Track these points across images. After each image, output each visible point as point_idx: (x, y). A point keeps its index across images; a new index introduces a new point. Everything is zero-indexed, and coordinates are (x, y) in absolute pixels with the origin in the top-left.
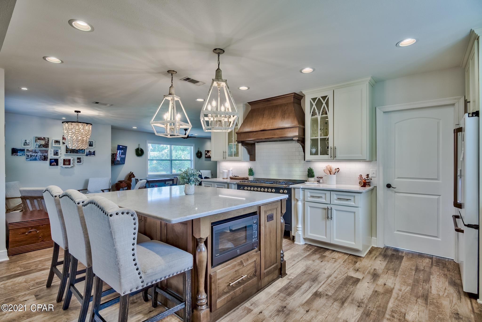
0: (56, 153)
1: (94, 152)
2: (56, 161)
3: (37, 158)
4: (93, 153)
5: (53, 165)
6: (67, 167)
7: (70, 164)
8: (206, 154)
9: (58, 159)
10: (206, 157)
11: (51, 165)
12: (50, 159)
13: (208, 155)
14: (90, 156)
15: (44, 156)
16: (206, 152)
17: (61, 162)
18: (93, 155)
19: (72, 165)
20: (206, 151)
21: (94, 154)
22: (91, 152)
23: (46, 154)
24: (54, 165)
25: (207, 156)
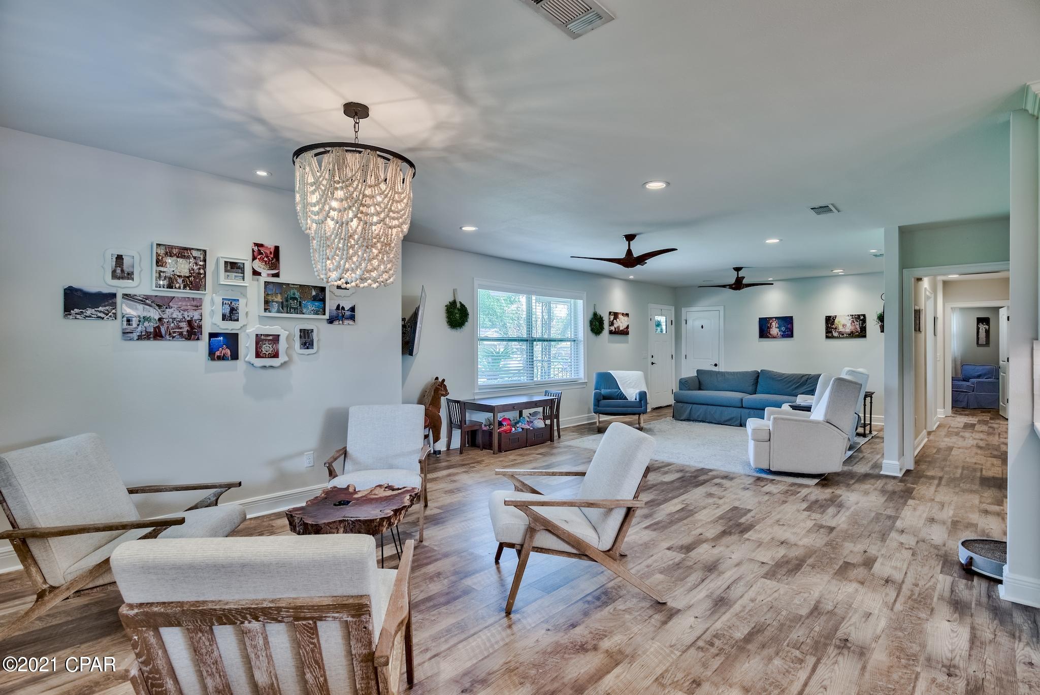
0: (231, 314)
1: (353, 309)
2: (232, 340)
3: (163, 330)
4: (348, 313)
5: (220, 358)
6: (267, 365)
7: (276, 355)
8: (612, 324)
9: (237, 334)
10: (611, 332)
11: (212, 355)
12: (212, 335)
13: (616, 326)
14: (341, 322)
15: (190, 323)
16: (612, 318)
17: (246, 346)
18: (351, 322)
19: (283, 358)
20: (610, 313)
21: (352, 318)
22: (343, 308)
23: (196, 316)
24: (222, 358)
25: (613, 328)
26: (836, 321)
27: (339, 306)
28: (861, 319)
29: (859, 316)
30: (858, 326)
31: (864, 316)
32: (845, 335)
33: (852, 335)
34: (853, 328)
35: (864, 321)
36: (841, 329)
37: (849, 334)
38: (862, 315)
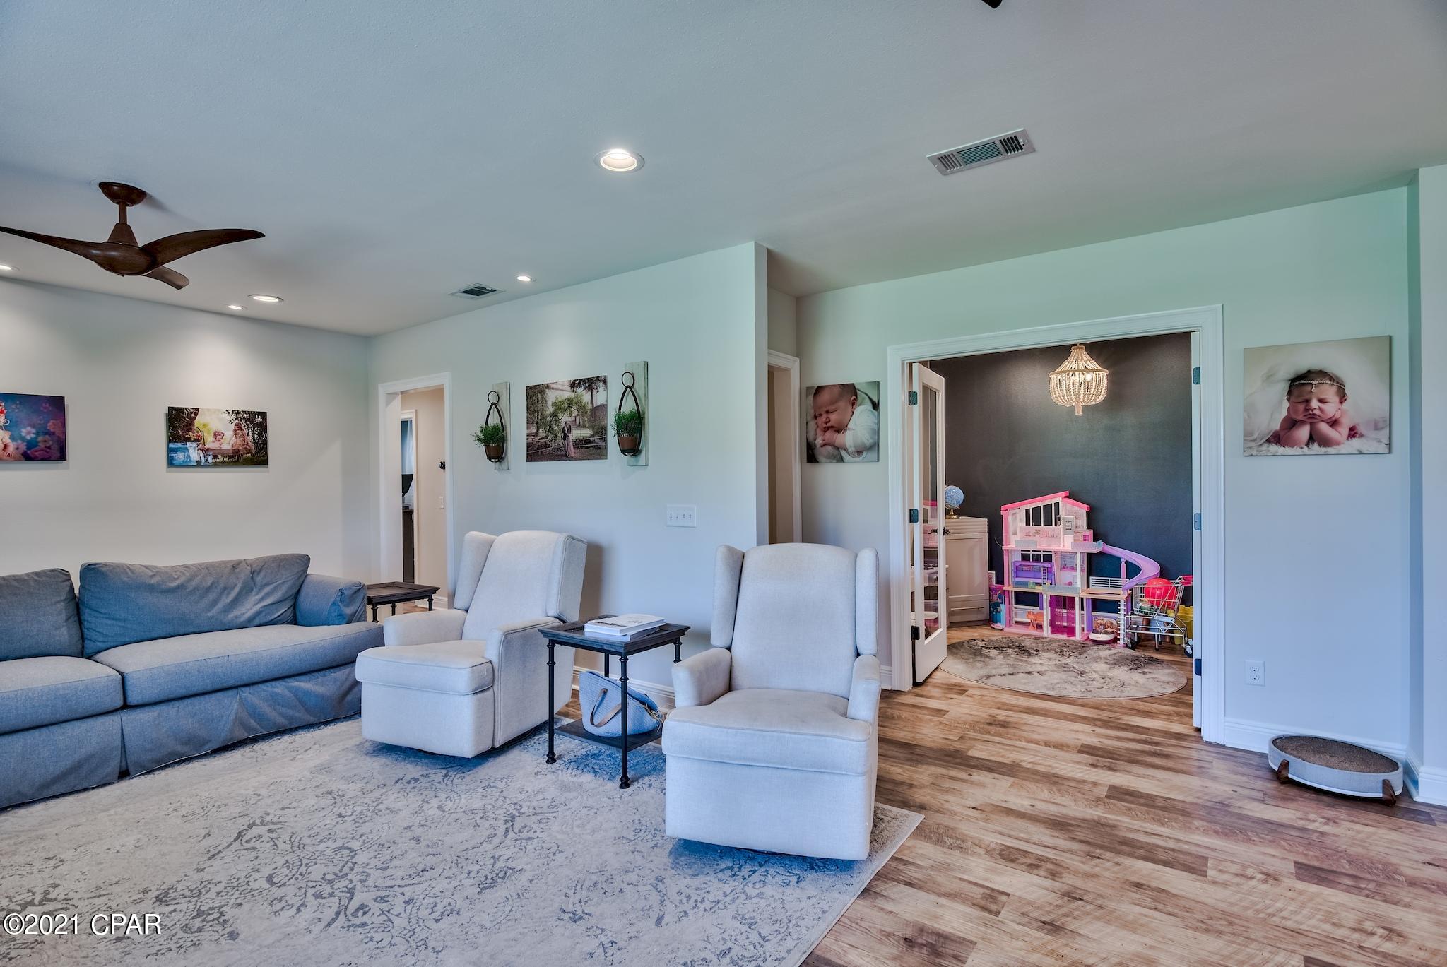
26: (198, 422)
28: (255, 422)
29: (252, 415)
30: (250, 438)
31: (264, 415)
32: (220, 459)
33: (235, 459)
34: (239, 441)
35: (263, 427)
36: (210, 443)
37: (230, 457)
38: (259, 413)
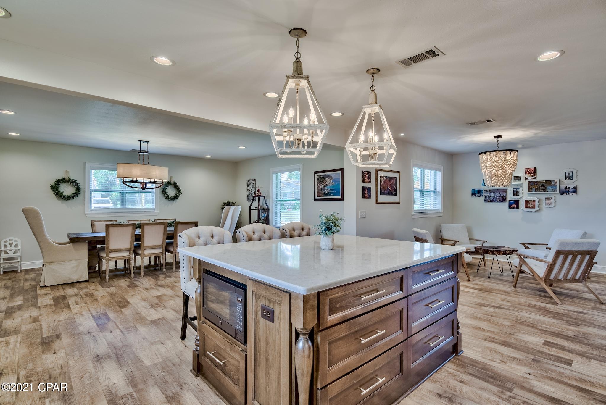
0: (516, 193)
1: (575, 188)
2: (517, 202)
3: (495, 199)
4: (572, 190)
5: (512, 208)
6: (530, 211)
7: (534, 207)
9: (519, 200)
11: (510, 207)
12: (510, 201)
14: (568, 194)
15: (503, 197)
17: (522, 204)
18: (574, 194)
19: (537, 208)
21: (575, 192)
22: (569, 188)
23: (505, 195)
24: (514, 208)
27: (566, 187)
